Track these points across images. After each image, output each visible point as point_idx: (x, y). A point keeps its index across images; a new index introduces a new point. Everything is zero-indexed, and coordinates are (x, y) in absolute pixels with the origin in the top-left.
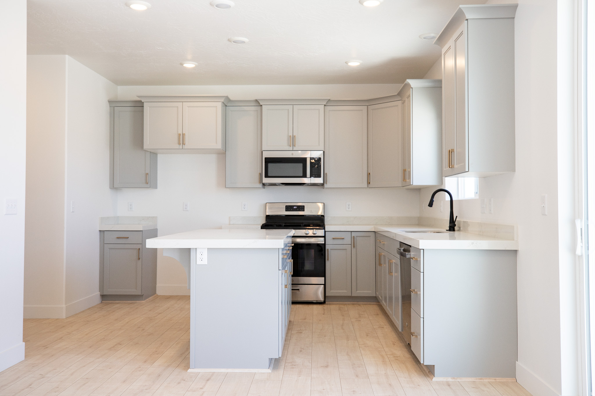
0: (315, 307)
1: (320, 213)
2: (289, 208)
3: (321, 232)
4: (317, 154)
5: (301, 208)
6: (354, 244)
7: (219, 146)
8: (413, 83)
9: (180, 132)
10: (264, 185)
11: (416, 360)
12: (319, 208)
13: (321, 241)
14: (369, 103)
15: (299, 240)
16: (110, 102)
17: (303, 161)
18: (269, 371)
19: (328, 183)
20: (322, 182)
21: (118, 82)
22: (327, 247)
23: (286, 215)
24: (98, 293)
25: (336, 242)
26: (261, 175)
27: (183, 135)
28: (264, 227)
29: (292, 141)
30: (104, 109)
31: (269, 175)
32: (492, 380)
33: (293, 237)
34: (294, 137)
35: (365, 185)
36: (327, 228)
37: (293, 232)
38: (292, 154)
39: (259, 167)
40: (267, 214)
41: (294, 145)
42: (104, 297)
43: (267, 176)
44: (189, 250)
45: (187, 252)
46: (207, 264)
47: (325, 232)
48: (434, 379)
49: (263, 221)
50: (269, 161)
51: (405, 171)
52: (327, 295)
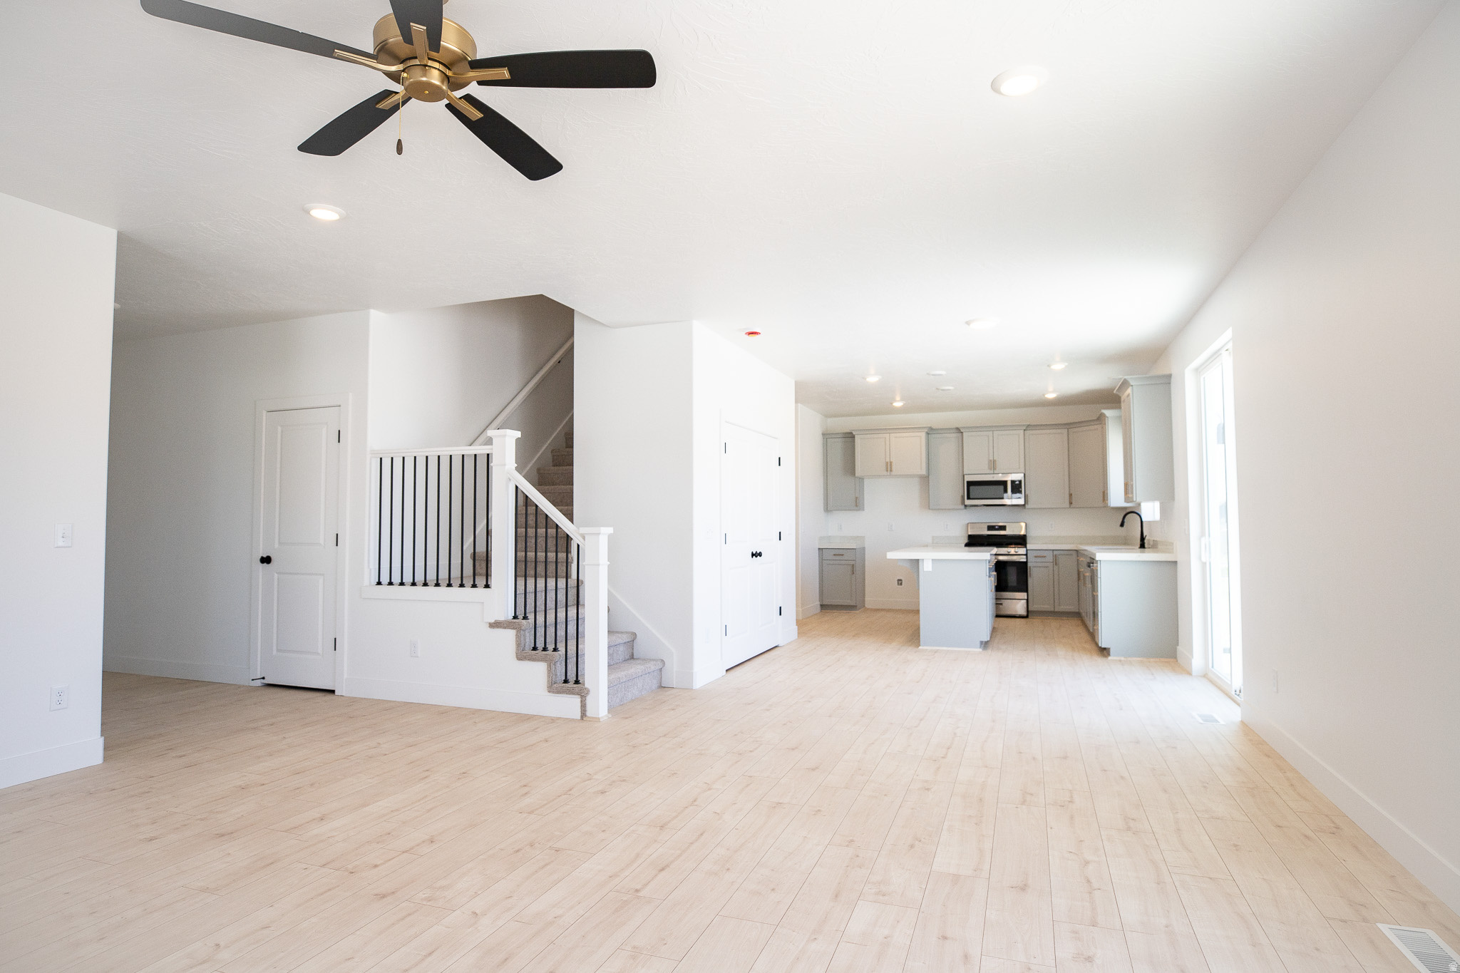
0: (1018, 620)
1: (1023, 533)
2: (990, 528)
3: (1022, 551)
4: (1018, 477)
5: (1003, 528)
6: (1056, 562)
7: (924, 472)
8: (1108, 413)
9: (888, 460)
10: (966, 506)
11: (1097, 644)
12: (1021, 527)
13: (1023, 559)
14: (1068, 426)
15: (1001, 558)
16: (823, 434)
17: (1004, 483)
18: (981, 650)
19: (1029, 503)
20: (1023, 503)
21: (827, 416)
22: (1029, 565)
23: (988, 535)
24: (818, 603)
25: (1039, 560)
26: (963, 497)
27: (891, 463)
28: (967, 545)
29: (993, 465)
30: (818, 439)
31: (971, 497)
32: (1157, 660)
33: (996, 555)
34: (994, 461)
35: (1068, 506)
36: (1029, 546)
37: (995, 550)
38: (993, 477)
39: (960, 490)
40: (970, 534)
41: (994, 469)
42: (823, 607)
43: (969, 498)
44: (918, 561)
45: (916, 562)
46: (931, 570)
47: (1027, 550)
48: (1110, 658)
49: (966, 541)
50: (970, 484)
51: (1104, 492)
52: (1030, 609)
